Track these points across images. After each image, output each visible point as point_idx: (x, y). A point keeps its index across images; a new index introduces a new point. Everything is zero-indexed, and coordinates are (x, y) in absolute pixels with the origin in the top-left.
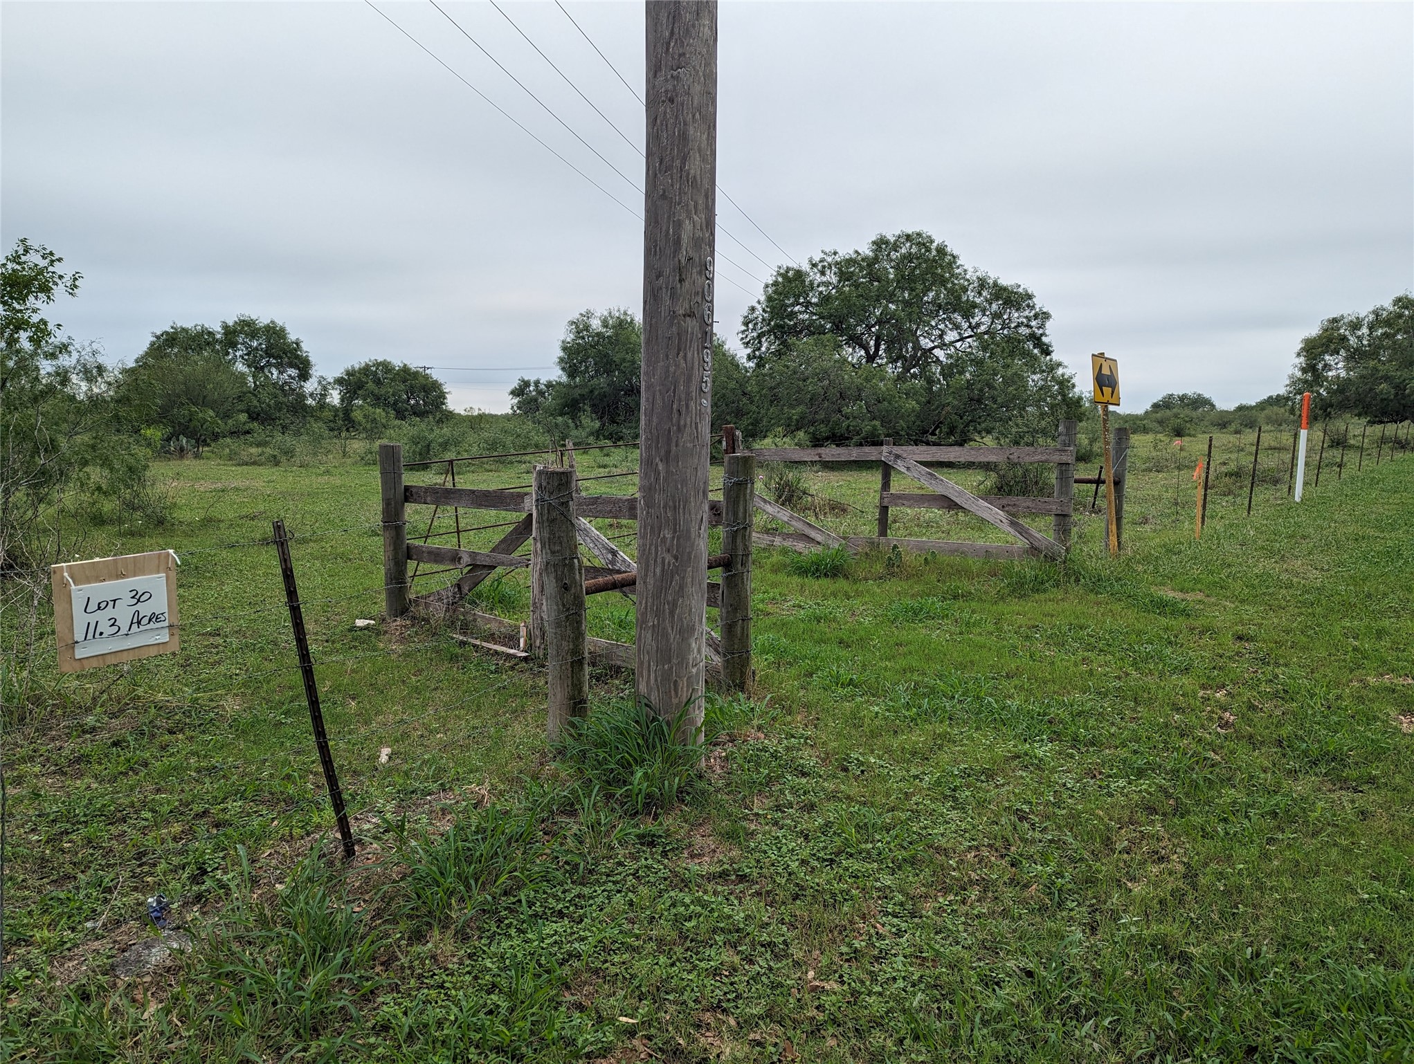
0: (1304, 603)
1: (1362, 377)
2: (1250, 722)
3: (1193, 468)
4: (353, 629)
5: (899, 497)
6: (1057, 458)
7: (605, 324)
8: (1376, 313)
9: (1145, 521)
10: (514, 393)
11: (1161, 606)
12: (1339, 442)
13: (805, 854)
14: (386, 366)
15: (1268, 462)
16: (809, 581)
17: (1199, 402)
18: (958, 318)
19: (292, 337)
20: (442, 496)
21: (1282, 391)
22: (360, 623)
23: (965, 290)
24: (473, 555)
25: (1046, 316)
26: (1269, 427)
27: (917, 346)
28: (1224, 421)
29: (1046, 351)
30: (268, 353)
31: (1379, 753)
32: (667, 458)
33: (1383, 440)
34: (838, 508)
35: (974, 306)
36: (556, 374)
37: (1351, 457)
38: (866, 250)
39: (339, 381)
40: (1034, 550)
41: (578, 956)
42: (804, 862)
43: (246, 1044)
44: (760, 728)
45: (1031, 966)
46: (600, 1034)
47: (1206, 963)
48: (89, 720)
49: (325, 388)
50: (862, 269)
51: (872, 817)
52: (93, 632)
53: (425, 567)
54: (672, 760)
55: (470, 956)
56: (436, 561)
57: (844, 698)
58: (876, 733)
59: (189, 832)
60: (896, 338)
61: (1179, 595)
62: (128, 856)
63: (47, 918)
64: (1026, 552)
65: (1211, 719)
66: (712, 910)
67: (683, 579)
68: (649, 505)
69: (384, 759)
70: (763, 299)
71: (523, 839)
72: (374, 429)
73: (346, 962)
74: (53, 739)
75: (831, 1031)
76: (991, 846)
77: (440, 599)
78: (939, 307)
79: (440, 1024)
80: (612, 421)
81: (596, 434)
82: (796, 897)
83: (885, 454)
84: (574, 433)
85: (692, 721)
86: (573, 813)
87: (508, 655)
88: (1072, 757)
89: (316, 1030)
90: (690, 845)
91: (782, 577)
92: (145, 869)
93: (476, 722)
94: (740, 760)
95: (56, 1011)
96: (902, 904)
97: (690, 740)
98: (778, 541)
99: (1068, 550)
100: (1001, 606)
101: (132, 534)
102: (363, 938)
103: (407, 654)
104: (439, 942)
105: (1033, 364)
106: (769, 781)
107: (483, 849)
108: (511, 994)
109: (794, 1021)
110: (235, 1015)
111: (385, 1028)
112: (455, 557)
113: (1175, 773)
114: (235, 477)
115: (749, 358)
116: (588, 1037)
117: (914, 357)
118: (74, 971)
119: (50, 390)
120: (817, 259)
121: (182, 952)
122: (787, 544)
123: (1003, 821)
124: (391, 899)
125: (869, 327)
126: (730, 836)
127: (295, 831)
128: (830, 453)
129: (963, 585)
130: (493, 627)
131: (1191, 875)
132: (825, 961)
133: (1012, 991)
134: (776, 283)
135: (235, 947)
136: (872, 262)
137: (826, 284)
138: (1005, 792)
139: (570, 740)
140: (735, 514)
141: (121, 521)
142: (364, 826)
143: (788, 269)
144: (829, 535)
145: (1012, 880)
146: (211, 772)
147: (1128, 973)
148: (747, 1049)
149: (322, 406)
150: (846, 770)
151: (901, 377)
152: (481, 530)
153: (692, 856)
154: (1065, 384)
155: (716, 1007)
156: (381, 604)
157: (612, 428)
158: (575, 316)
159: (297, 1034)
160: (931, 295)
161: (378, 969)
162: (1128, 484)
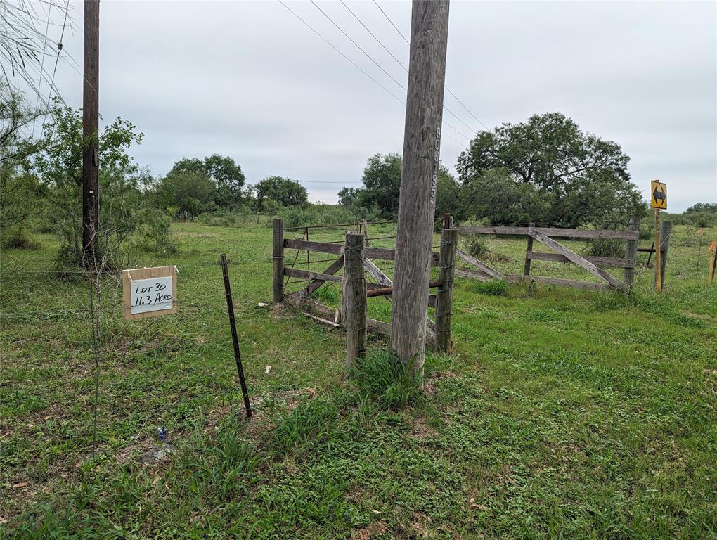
4: (257, 307)
5: (537, 254)
6: (627, 237)
7: (387, 160)
9: (679, 273)
10: (340, 194)
11: (685, 321)
13: (473, 438)
14: (279, 180)
16: (485, 296)
18: (576, 159)
19: (237, 165)
20: (301, 245)
22: (261, 304)
23: (581, 144)
24: (315, 274)
25: (627, 159)
27: (552, 174)
29: (626, 178)
30: (225, 172)
32: (411, 230)
34: (503, 259)
35: (586, 153)
36: (361, 185)
38: (527, 123)
39: (257, 187)
40: (611, 286)
41: (354, 477)
42: (472, 442)
43: (198, 501)
44: (453, 371)
45: (593, 509)
46: (362, 517)
47: (695, 519)
48: (138, 342)
49: (250, 190)
50: (524, 132)
51: (509, 421)
52: (139, 302)
53: (292, 279)
54: (406, 384)
55: (302, 471)
56: (297, 277)
57: (500, 359)
58: (514, 379)
59: (178, 399)
60: (541, 169)
61: (695, 316)
62: (151, 407)
63: (114, 433)
64: (607, 287)
65: (709, 386)
66: (423, 462)
67: (416, 292)
68: (401, 253)
69: (267, 371)
70: (469, 148)
71: (331, 417)
72: (272, 211)
73: (244, 467)
74: (122, 350)
75: (481, 530)
76: (575, 444)
77: (298, 295)
78: (566, 153)
79: (286, 502)
80: (388, 210)
81: (380, 216)
82: (467, 460)
83: (530, 231)
84: (369, 215)
85: (418, 365)
86: (355, 406)
87: (329, 325)
88: (625, 400)
89: (229, 498)
90: (414, 428)
91: (470, 294)
92: (158, 414)
93: (312, 357)
94: (442, 387)
95: (116, 476)
96: (523, 469)
97: (416, 375)
98: (469, 274)
99: (631, 288)
100: (590, 316)
101: (161, 256)
102: (253, 456)
103: (281, 322)
104: (288, 463)
105: (618, 184)
106: (456, 399)
107: (310, 419)
108: (320, 492)
109: (462, 523)
110: (193, 488)
111: (261, 501)
112: (307, 275)
113: (685, 413)
114: (208, 231)
115: (460, 179)
116: (357, 517)
117: (550, 180)
118: (125, 458)
119: (129, 187)
120: (499, 127)
121: (171, 454)
122: (475, 276)
123: (583, 431)
124: (267, 439)
125: (526, 163)
126: (434, 425)
127: (226, 402)
128: (502, 229)
129: (571, 303)
130: (323, 310)
131: (689, 470)
132: (480, 494)
133: (582, 522)
134: (476, 140)
135: (195, 455)
136: (529, 129)
137: (505, 140)
138: (586, 415)
139: (356, 369)
140: (446, 260)
141: (156, 250)
142: (256, 402)
143: (484, 133)
144: (498, 273)
145: (586, 463)
146: (190, 370)
147: (649, 519)
148: (436, 534)
149: (249, 198)
150: (498, 396)
151: (542, 191)
152: (319, 263)
153: (414, 433)
154: (636, 196)
155: (422, 511)
156: (271, 297)
157: (388, 213)
158: (372, 156)
159: (220, 499)
160: (562, 147)
161: (259, 472)
162: (669, 252)
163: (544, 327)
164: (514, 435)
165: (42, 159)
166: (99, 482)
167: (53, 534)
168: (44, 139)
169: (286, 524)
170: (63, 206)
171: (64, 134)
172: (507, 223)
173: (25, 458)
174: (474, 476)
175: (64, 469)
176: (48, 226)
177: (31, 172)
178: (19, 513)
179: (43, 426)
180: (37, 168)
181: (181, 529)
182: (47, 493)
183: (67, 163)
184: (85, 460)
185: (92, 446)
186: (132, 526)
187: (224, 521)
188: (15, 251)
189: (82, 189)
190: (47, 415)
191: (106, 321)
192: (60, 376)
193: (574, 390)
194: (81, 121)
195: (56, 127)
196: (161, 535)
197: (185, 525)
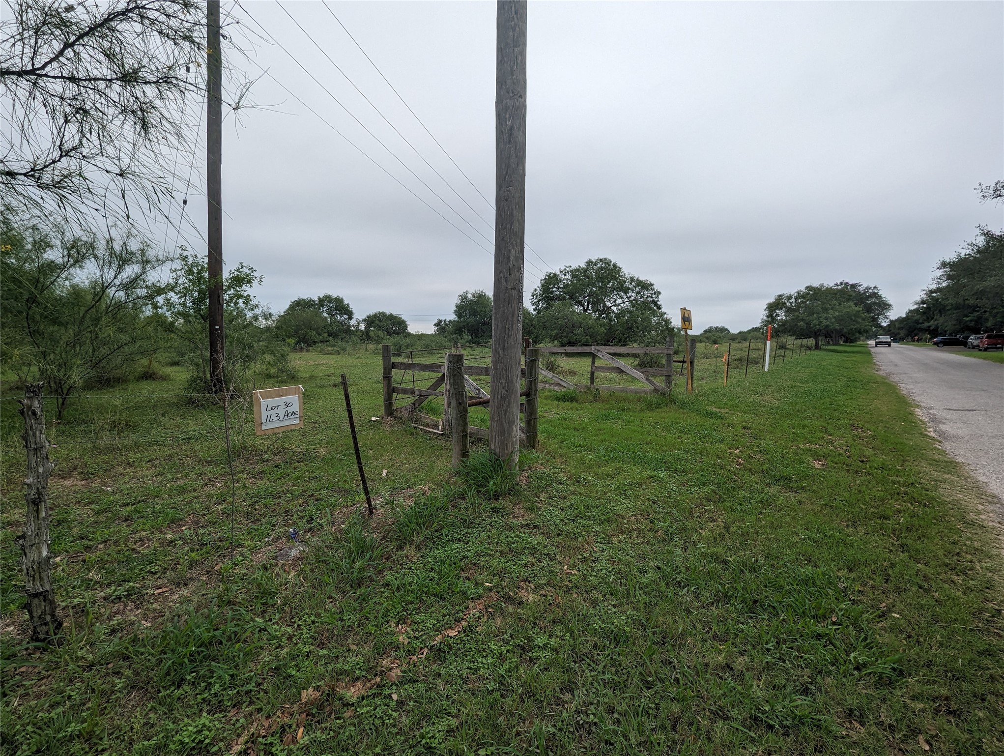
0: (771, 413)
1: (793, 319)
2: (750, 463)
3: (722, 357)
4: (370, 421)
5: (600, 368)
6: (666, 352)
7: (474, 296)
8: (798, 292)
9: (703, 379)
10: (436, 325)
11: (711, 414)
12: (783, 347)
13: (562, 517)
14: (383, 314)
15: (754, 355)
16: (561, 403)
17: (723, 330)
18: (622, 294)
19: (346, 302)
20: (407, 366)
21: (758, 325)
22: (373, 419)
23: (625, 282)
24: (420, 391)
25: (659, 293)
26: (753, 341)
27: (605, 305)
28: (733, 338)
29: (659, 308)
30: (336, 309)
31: (806, 477)
32: (503, 349)
33: (802, 346)
34: (572, 373)
35: (629, 289)
36: (453, 317)
37: (788, 353)
38: (583, 265)
39: (364, 320)
40: (656, 390)
41: (467, 558)
42: (562, 520)
43: (331, 590)
44: (542, 464)
45: (659, 565)
46: (477, 590)
47: (735, 564)
48: (266, 456)
49: (359, 323)
50: (581, 273)
51: (590, 502)
52: (269, 419)
53: (400, 396)
54: (505, 477)
55: (422, 557)
56: (404, 394)
57: (577, 452)
58: (591, 467)
59: (306, 503)
60: (596, 302)
61: (718, 410)
62: (281, 512)
63: (250, 537)
64: (653, 391)
65: (733, 462)
66: (523, 540)
67: (510, 400)
68: (496, 368)
69: (384, 475)
70: (540, 285)
71: (443, 509)
72: (378, 341)
73: (371, 557)
74: (251, 464)
75: (575, 591)
76: (641, 514)
77: (406, 409)
78: (614, 289)
79: (410, 584)
80: (476, 336)
81: (469, 342)
82: (559, 535)
83: (593, 349)
84: (460, 341)
85: (513, 461)
86: (464, 498)
87: (435, 433)
88: (675, 477)
89: (359, 585)
90: (513, 513)
91: (549, 401)
92: (289, 517)
93: (422, 460)
94: (534, 478)
95: (254, 574)
96: (604, 538)
97: (512, 469)
98: (547, 386)
99: (670, 391)
100: (642, 414)
101: (282, 382)
102: (377, 548)
103: (393, 432)
104: (409, 551)
105: (654, 313)
106: (546, 486)
107: (426, 512)
108: (439, 572)
109: (559, 586)
110: (326, 578)
111: (388, 585)
112: (412, 392)
113: (719, 485)
114: (322, 359)
115: (534, 310)
116: (472, 591)
117: (603, 310)
118: (261, 558)
119: (250, 324)
120: (562, 269)
121: (304, 551)
122: (551, 387)
123: (646, 504)
124: (389, 532)
125: (585, 297)
126: (531, 509)
127: (349, 503)
128: (569, 349)
129: (626, 405)
130: (428, 421)
131: (727, 527)
132: (571, 562)
133: (652, 575)
134: (545, 279)
135: (326, 550)
136: (586, 270)
137: (567, 279)
138: (647, 492)
139: (462, 468)
140: (531, 373)
141: (277, 377)
142: (377, 502)
143: (551, 273)
144: (569, 384)
145: (651, 529)
146: (314, 478)
147: (701, 568)
148: (539, 597)
149: (357, 330)
150: (579, 482)
151: (598, 318)
152: (423, 381)
153: (514, 517)
154: (667, 322)
155: (526, 580)
156: (382, 411)
157: (476, 339)
158: (461, 293)
159: (352, 586)
160: (611, 284)
161: (384, 561)
162: (696, 362)
163: (609, 425)
164: (594, 512)
165: (170, 300)
166: (238, 581)
167: (197, 631)
168: (172, 282)
169: (412, 603)
170: (191, 340)
171: (191, 277)
172: (571, 344)
173: (165, 566)
174: (565, 548)
175: (204, 572)
176: (176, 359)
177: (160, 311)
178: (163, 616)
179: (181, 535)
180: (165, 308)
181: (318, 615)
182: (189, 595)
183: (194, 303)
184: (223, 563)
185: (230, 550)
186: (272, 617)
187: (356, 605)
188: (144, 382)
189: (208, 325)
190: (184, 526)
191: (236, 439)
192: (195, 490)
193: (637, 472)
194: (206, 266)
195: (183, 271)
196: (300, 623)
197: (321, 611)
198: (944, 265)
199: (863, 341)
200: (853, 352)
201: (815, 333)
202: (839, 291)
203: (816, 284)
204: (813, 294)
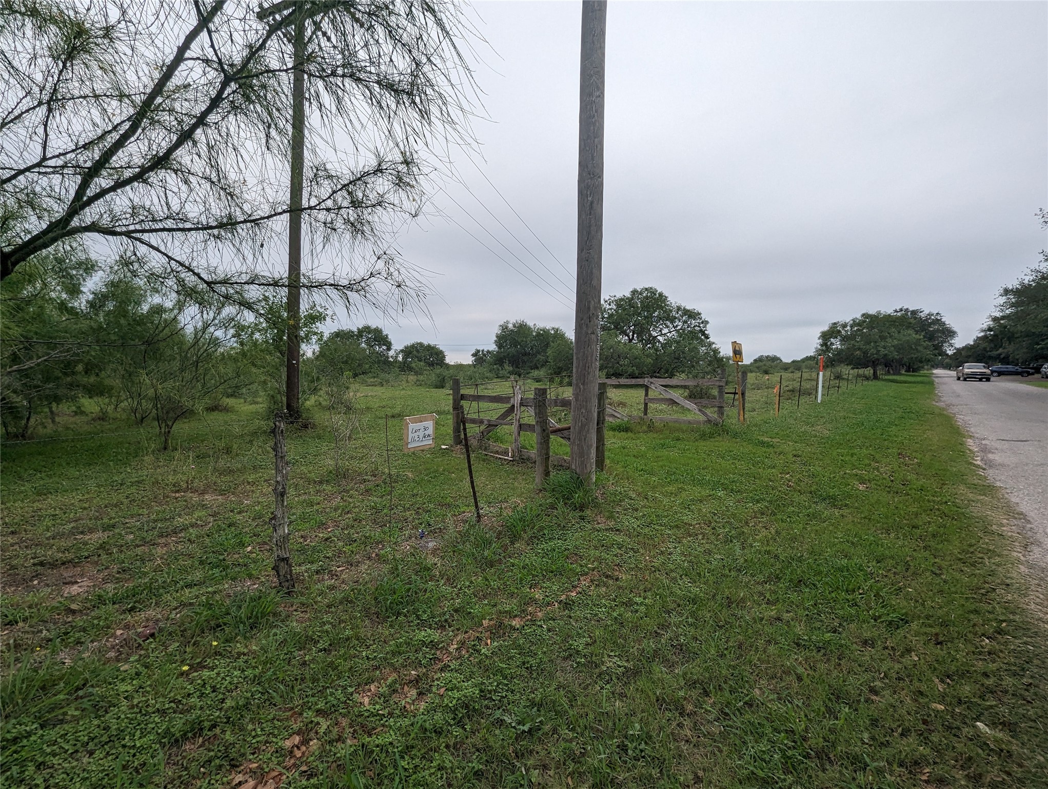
0: (821, 443)
1: (848, 348)
2: (799, 486)
3: (774, 388)
4: (441, 449)
5: (652, 399)
6: (718, 383)
7: (514, 326)
8: (853, 320)
9: (755, 410)
10: (473, 355)
11: (763, 443)
12: (838, 377)
14: (421, 344)
15: (807, 385)
16: (617, 433)
17: (775, 359)
18: (668, 323)
19: (384, 333)
21: (812, 354)
22: (444, 447)
23: (671, 311)
24: (489, 421)
25: (707, 322)
26: (807, 370)
27: (650, 335)
28: (786, 367)
29: (707, 337)
31: (850, 496)
32: (583, 384)
33: (858, 376)
34: (622, 404)
35: (675, 318)
36: (493, 347)
37: (843, 384)
38: (628, 295)
39: (402, 351)
40: (709, 421)
41: (569, 549)
42: (638, 526)
44: (613, 484)
46: (583, 569)
48: (366, 478)
49: (397, 354)
50: (626, 302)
51: (660, 513)
52: (413, 440)
53: (470, 425)
54: (586, 492)
55: (532, 549)
56: (473, 423)
57: (641, 475)
58: (655, 487)
59: (418, 513)
60: (641, 330)
61: (769, 440)
64: (706, 422)
65: (784, 484)
66: (610, 538)
67: (589, 427)
68: (577, 400)
71: (540, 516)
72: (419, 371)
75: (658, 573)
76: (704, 523)
77: (475, 438)
78: (661, 319)
80: (517, 367)
82: (638, 536)
83: (646, 381)
84: (502, 372)
85: (591, 479)
86: (555, 508)
87: (506, 459)
88: (731, 496)
89: (491, 566)
90: (597, 520)
91: (611, 432)
94: (608, 494)
96: (675, 539)
97: (591, 485)
99: (723, 421)
100: (697, 443)
102: (497, 541)
104: (522, 544)
105: (702, 343)
106: (620, 501)
108: (550, 558)
109: (645, 570)
111: (513, 566)
112: (481, 422)
113: (770, 502)
114: (369, 391)
116: (579, 570)
117: (649, 340)
118: (405, 549)
123: (708, 515)
124: (502, 531)
125: (630, 327)
126: (610, 518)
127: (456, 513)
128: (623, 381)
129: (681, 435)
130: (497, 448)
132: (652, 554)
136: (631, 300)
137: (612, 309)
138: (707, 506)
139: (546, 485)
140: (600, 404)
141: (337, 409)
144: (622, 415)
145: (713, 533)
147: (757, 560)
148: (631, 576)
149: (396, 361)
150: (647, 499)
151: (644, 348)
152: (490, 411)
153: (598, 523)
154: (716, 351)
155: (618, 565)
156: (451, 440)
157: (517, 370)
158: (502, 323)
160: (657, 313)
161: (503, 551)
162: (747, 394)
163: (665, 453)
164: (665, 520)
169: (537, 576)
172: (618, 375)
174: (645, 545)
175: (365, 558)
183: (273, 339)
184: (377, 552)
188: (213, 413)
190: (328, 528)
192: (319, 503)
198: (1006, 292)
199: (928, 370)
200: (914, 383)
201: (873, 362)
202: (897, 318)
203: (872, 311)
204: (870, 322)
